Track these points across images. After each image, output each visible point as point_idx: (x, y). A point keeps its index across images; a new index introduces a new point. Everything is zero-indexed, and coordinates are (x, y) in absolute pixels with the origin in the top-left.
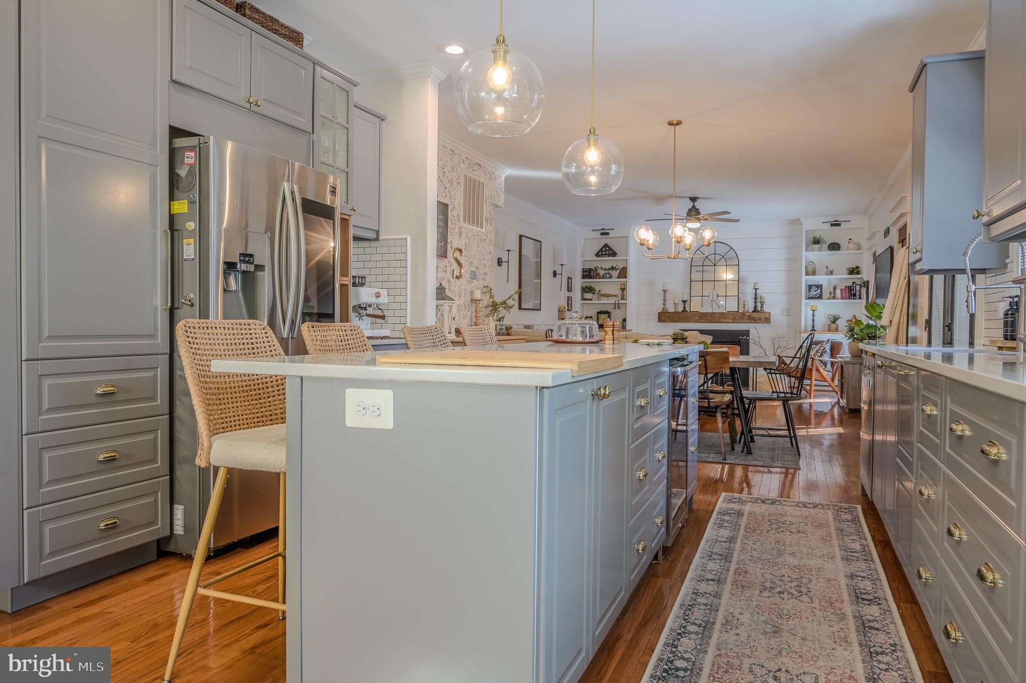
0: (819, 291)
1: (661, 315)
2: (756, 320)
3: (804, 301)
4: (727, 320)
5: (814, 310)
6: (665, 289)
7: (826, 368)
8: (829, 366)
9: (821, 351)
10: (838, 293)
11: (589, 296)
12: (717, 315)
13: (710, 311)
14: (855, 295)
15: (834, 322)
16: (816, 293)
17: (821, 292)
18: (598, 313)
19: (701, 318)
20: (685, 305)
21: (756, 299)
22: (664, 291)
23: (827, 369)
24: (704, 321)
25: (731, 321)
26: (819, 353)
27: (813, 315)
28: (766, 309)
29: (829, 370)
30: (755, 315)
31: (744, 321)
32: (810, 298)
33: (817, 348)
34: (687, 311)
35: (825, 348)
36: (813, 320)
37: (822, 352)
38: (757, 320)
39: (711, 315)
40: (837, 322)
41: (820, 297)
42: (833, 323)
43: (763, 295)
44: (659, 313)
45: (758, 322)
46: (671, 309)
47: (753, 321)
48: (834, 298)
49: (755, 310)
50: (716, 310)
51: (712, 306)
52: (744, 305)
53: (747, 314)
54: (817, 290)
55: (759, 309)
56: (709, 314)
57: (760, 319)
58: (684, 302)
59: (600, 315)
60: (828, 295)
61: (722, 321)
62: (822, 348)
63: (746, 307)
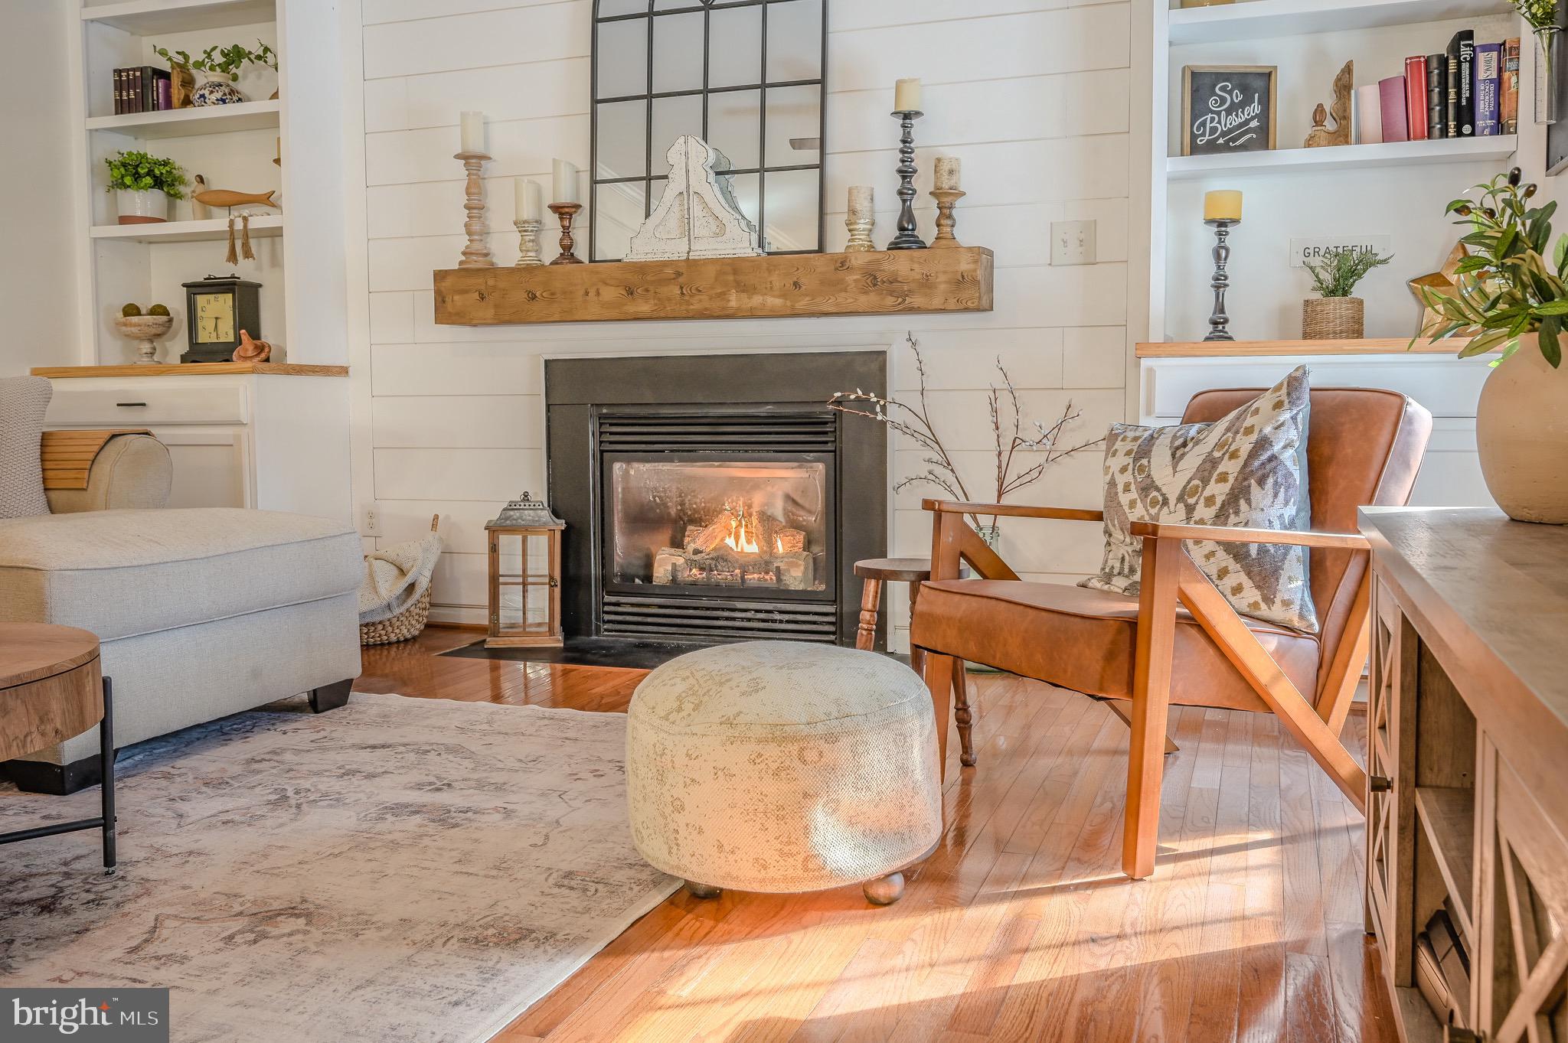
0: (1255, 108)
1: (448, 283)
2: (904, 295)
3: (1164, 166)
4: (757, 300)
5: (1222, 224)
6: (476, 146)
7: (1269, 600)
8: (1294, 583)
9: (1231, 467)
10: (1367, 105)
11: (142, 201)
12: (711, 271)
13: (674, 250)
14: (1466, 115)
15: (1340, 288)
16: (1235, 120)
17: (1265, 116)
18: (194, 289)
19: (630, 292)
20: (566, 231)
21: (905, 174)
22: (473, 160)
23: (1277, 612)
24: (645, 308)
25: (778, 302)
26: (1223, 478)
27: (1220, 254)
28: (968, 232)
29: (1292, 616)
30: (903, 264)
31: (845, 300)
32: (1195, 150)
33: (1204, 449)
34: (581, 262)
35: (1263, 443)
36: (1220, 283)
37: (1245, 474)
38: (911, 292)
39: (679, 274)
40: (1359, 290)
41: (1263, 138)
42: (1332, 293)
43: (948, 153)
44: (440, 276)
45: (917, 300)
46: (507, 251)
47: (890, 301)
48: (1341, 137)
49: (906, 238)
50: (707, 248)
51: (688, 233)
52: (853, 212)
53: (859, 260)
54: (1243, 105)
55: (927, 231)
56: (669, 271)
57: (927, 284)
58: (564, 212)
59: (201, 300)
60: (1306, 128)
61: (733, 303)
62: (1245, 445)
63: (862, 225)
